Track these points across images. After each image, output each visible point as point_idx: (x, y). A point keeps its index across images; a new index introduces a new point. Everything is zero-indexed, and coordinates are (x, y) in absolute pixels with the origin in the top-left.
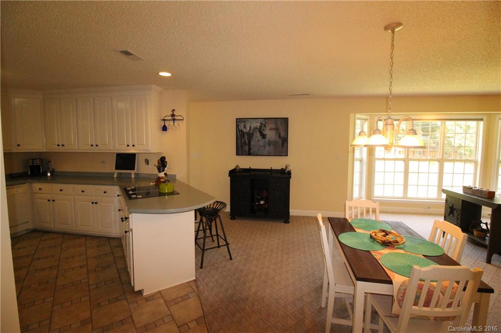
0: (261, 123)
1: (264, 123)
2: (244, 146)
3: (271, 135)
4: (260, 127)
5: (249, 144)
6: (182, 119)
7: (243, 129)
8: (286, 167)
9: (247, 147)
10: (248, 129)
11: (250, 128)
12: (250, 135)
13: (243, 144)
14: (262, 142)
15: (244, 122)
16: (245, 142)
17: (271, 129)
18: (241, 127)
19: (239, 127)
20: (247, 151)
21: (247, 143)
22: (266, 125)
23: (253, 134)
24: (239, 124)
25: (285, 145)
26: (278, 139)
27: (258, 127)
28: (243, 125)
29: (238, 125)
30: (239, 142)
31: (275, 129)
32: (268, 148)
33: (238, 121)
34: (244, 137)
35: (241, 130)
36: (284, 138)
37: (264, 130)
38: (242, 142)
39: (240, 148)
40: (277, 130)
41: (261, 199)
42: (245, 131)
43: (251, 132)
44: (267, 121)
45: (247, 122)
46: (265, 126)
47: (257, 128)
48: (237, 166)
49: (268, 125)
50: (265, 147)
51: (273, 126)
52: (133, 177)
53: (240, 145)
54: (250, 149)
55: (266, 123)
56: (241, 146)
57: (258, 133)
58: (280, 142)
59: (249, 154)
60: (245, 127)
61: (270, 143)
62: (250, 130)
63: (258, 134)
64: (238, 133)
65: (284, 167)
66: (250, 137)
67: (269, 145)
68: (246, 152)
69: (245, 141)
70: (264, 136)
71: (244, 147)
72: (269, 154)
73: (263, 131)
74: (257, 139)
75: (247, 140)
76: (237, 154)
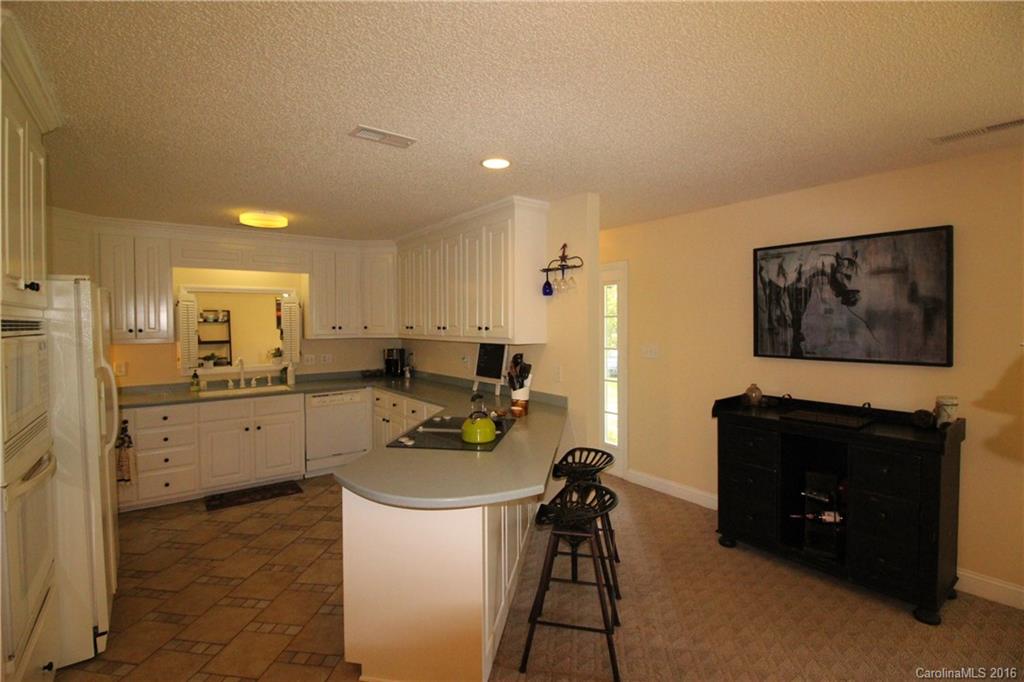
0: (837, 257)
1: (848, 255)
2: (781, 330)
3: (874, 289)
4: (835, 269)
5: (797, 323)
6: (579, 263)
7: (774, 278)
8: (939, 407)
9: (790, 333)
10: (792, 277)
11: (800, 273)
12: (800, 297)
13: (775, 324)
14: (841, 317)
15: (778, 256)
16: (782, 319)
17: (877, 272)
18: (771, 272)
19: (764, 273)
20: (789, 343)
21: (789, 322)
22: (858, 260)
23: (808, 293)
24: (763, 263)
25: (939, 325)
26: (904, 304)
27: (828, 270)
28: (776, 267)
29: (761, 269)
30: (764, 317)
31: (893, 271)
32: (863, 337)
33: (760, 256)
34: (778, 304)
35: (770, 281)
36: (935, 300)
37: (849, 277)
38: (774, 318)
39: (766, 336)
40: (900, 272)
41: (828, 508)
42: (781, 283)
43: (803, 285)
44: (859, 246)
45: (787, 257)
46: (852, 263)
47: (823, 273)
48: (754, 388)
49: (864, 259)
50: (852, 333)
51: (885, 260)
52: (498, 393)
53: (766, 326)
54: (798, 338)
55: (855, 254)
56: (771, 330)
57: (827, 288)
58: (917, 316)
59: (797, 354)
60: (781, 271)
61: (871, 319)
62: (799, 280)
63: (828, 293)
64: (761, 292)
65: (930, 408)
66: (799, 301)
67: (870, 326)
68: (786, 350)
69: (783, 313)
70: (848, 297)
71: (777, 334)
72: (869, 355)
73: (846, 282)
74: (822, 307)
75: (788, 313)
76: (756, 354)
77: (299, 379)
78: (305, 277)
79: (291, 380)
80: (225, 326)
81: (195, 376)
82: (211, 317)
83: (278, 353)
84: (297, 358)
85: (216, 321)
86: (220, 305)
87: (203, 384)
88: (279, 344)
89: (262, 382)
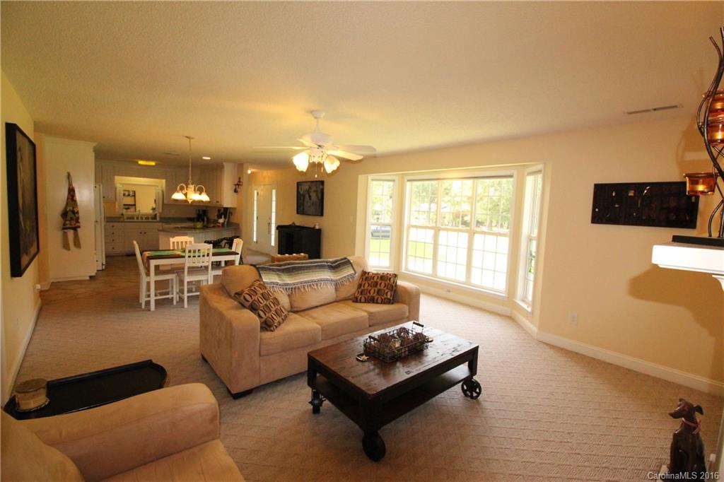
6: (242, 184)
15: (304, 184)
18: (301, 189)
24: (299, 186)
29: (299, 188)
30: (299, 202)
33: (299, 184)
35: (300, 192)
48: (293, 223)
64: (298, 195)
76: (297, 213)
77: (161, 218)
78: (164, 181)
79: (158, 219)
80: (133, 198)
81: (122, 214)
82: (127, 193)
83: (154, 209)
84: (161, 211)
85: (129, 195)
86: (130, 189)
87: (125, 217)
88: (154, 207)
89: (147, 218)
